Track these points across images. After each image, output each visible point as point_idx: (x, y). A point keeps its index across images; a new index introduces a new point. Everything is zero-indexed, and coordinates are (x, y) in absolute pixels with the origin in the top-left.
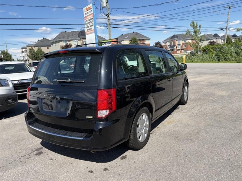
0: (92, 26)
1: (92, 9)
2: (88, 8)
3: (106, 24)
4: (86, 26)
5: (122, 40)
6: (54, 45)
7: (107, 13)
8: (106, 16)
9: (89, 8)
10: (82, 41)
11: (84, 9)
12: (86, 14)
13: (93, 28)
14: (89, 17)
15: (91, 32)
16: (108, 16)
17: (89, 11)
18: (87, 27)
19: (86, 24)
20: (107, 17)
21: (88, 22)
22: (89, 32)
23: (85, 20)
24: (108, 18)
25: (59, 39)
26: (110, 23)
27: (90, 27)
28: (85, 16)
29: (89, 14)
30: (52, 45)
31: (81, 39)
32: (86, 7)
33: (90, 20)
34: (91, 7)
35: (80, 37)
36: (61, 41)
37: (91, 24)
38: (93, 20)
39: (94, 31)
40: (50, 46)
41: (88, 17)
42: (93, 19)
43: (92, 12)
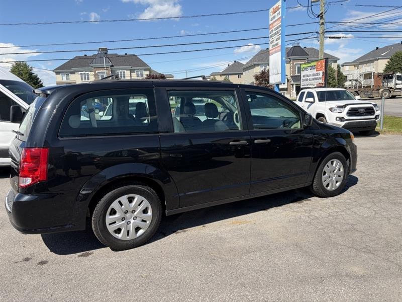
0: (279, 39)
1: (280, 10)
2: (276, 8)
3: (317, 32)
4: (271, 40)
5: (373, 59)
6: (247, 72)
7: (321, 12)
8: (318, 17)
9: (278, 9)
10: (293, 64)
11: (271, 10)
12: (272, 20)
13: (280, 42)
14: (276, 23)
15: (277, 49)
16: (322, 17)
17: (276, 14)
18: (272, 42)
19: (271, 36)
20: (320, 18)
21: (274, 32)
22: (274, 50)
23: (270, 30)
24: (321, 21)
25: (255, 63)
26: (323, 31)
27: (276, 41)
28: (271, 22)
29: (277, 18)
30: (244, 73)
31: (291, 61)
32: (272, 8)
33: (277, 28)
34: (279, 7)
35: (289, 57)
36: (258, 65)
37: (277, 36)
38: (280, 28)
39: (280, 48)
40: (242, 74)
41: (274, 24)
42: (280, 26)
43: (280, 15)
